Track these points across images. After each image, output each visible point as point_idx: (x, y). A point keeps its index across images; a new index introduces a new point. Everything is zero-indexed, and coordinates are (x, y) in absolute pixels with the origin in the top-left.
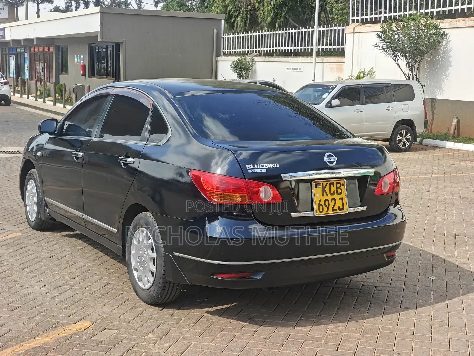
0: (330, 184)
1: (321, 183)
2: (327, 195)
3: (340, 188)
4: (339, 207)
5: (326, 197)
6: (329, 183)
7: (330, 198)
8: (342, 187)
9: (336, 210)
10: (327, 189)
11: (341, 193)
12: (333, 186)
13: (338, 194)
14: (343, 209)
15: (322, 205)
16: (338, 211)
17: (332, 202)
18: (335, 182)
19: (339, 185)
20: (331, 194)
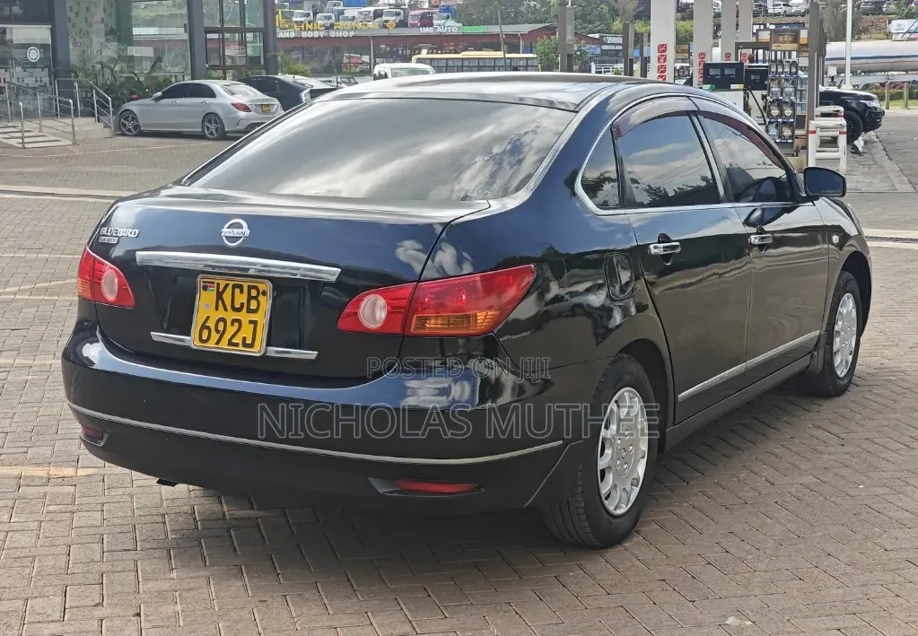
0: (234, 287)
1: (216, 282)
2: (226, 309)
3: (256, 298)
4: (244, 339)
5: (221, 313)
6: (231, 283)
7: (230, 316)
8: (261, 298)
9: (237, 345)
10: (227, 296)
11: (255, 311)
12: (242, 292)
13: (249, 311)
14: (251, 346)
15: (209, 328)
16: (241, 348)
17: (232, 325)
18: (245, 286)
19: (254, 293)
20: (234, 309)
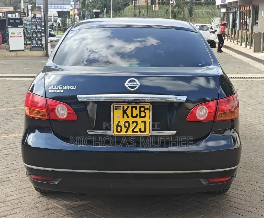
0: (132, 107)
1: (122, 106)
2: (128, 117)
3: (144, 111)
4: (140, 129)
5: (126, 119)
6: (130, 106)
7: (131, 120)
8: (146, 111)
9: (137, 132)
10: (129, 112)
11: (144, 117)
12: (136, 109)
13: (141, 117)
14: (145, 131)
15: (120, 126)
16: (139, 133)
17: (133, 123)
18: (138, 106)
19: (143, 109)
20: (133, 117)
